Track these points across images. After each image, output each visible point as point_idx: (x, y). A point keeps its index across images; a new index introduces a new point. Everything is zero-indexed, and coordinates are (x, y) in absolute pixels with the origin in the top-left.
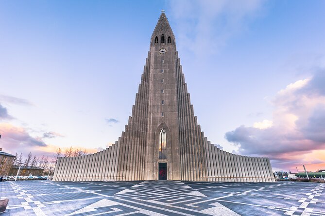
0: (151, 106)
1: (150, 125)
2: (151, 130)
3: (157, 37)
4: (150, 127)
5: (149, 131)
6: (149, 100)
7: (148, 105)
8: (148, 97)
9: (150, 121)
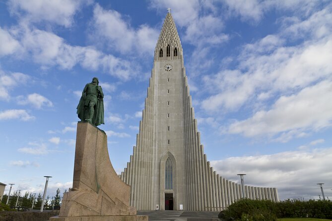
0: (156, 133)
1: (155, 154)
2: (157, 160)
3: (161, 50)
4: (155, 156)
5: (155, 161)
6: (154, 127)
7: (153, 132)
8: (153, 123)
9: (155, 149)
